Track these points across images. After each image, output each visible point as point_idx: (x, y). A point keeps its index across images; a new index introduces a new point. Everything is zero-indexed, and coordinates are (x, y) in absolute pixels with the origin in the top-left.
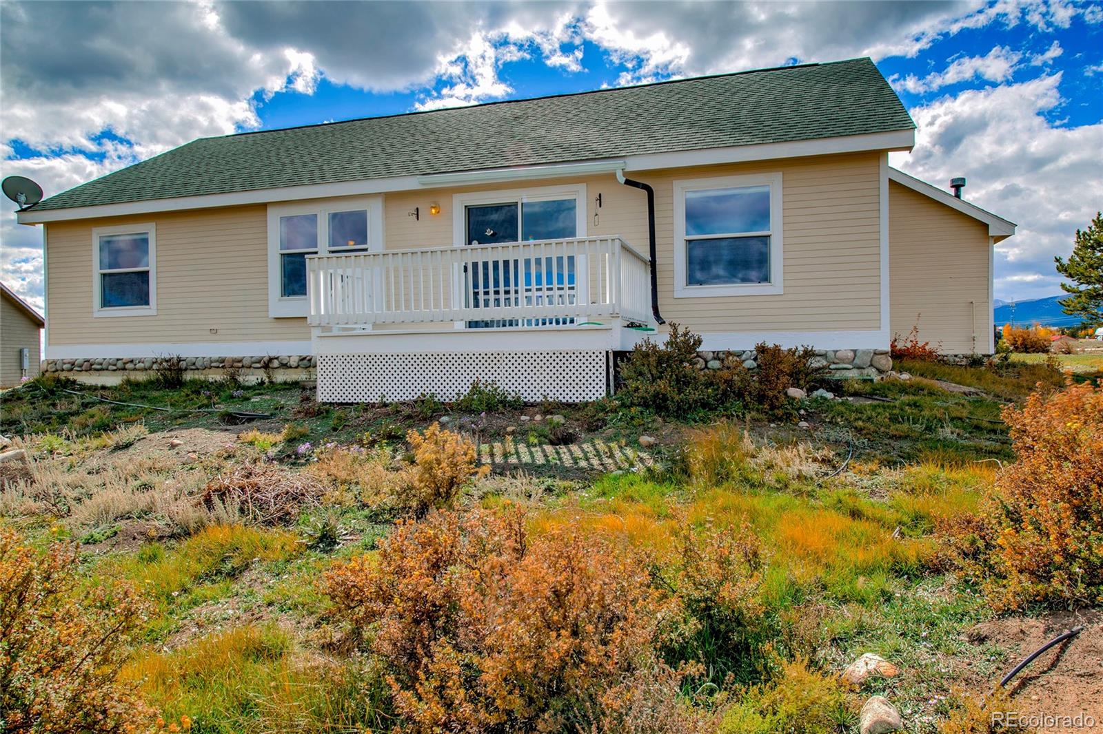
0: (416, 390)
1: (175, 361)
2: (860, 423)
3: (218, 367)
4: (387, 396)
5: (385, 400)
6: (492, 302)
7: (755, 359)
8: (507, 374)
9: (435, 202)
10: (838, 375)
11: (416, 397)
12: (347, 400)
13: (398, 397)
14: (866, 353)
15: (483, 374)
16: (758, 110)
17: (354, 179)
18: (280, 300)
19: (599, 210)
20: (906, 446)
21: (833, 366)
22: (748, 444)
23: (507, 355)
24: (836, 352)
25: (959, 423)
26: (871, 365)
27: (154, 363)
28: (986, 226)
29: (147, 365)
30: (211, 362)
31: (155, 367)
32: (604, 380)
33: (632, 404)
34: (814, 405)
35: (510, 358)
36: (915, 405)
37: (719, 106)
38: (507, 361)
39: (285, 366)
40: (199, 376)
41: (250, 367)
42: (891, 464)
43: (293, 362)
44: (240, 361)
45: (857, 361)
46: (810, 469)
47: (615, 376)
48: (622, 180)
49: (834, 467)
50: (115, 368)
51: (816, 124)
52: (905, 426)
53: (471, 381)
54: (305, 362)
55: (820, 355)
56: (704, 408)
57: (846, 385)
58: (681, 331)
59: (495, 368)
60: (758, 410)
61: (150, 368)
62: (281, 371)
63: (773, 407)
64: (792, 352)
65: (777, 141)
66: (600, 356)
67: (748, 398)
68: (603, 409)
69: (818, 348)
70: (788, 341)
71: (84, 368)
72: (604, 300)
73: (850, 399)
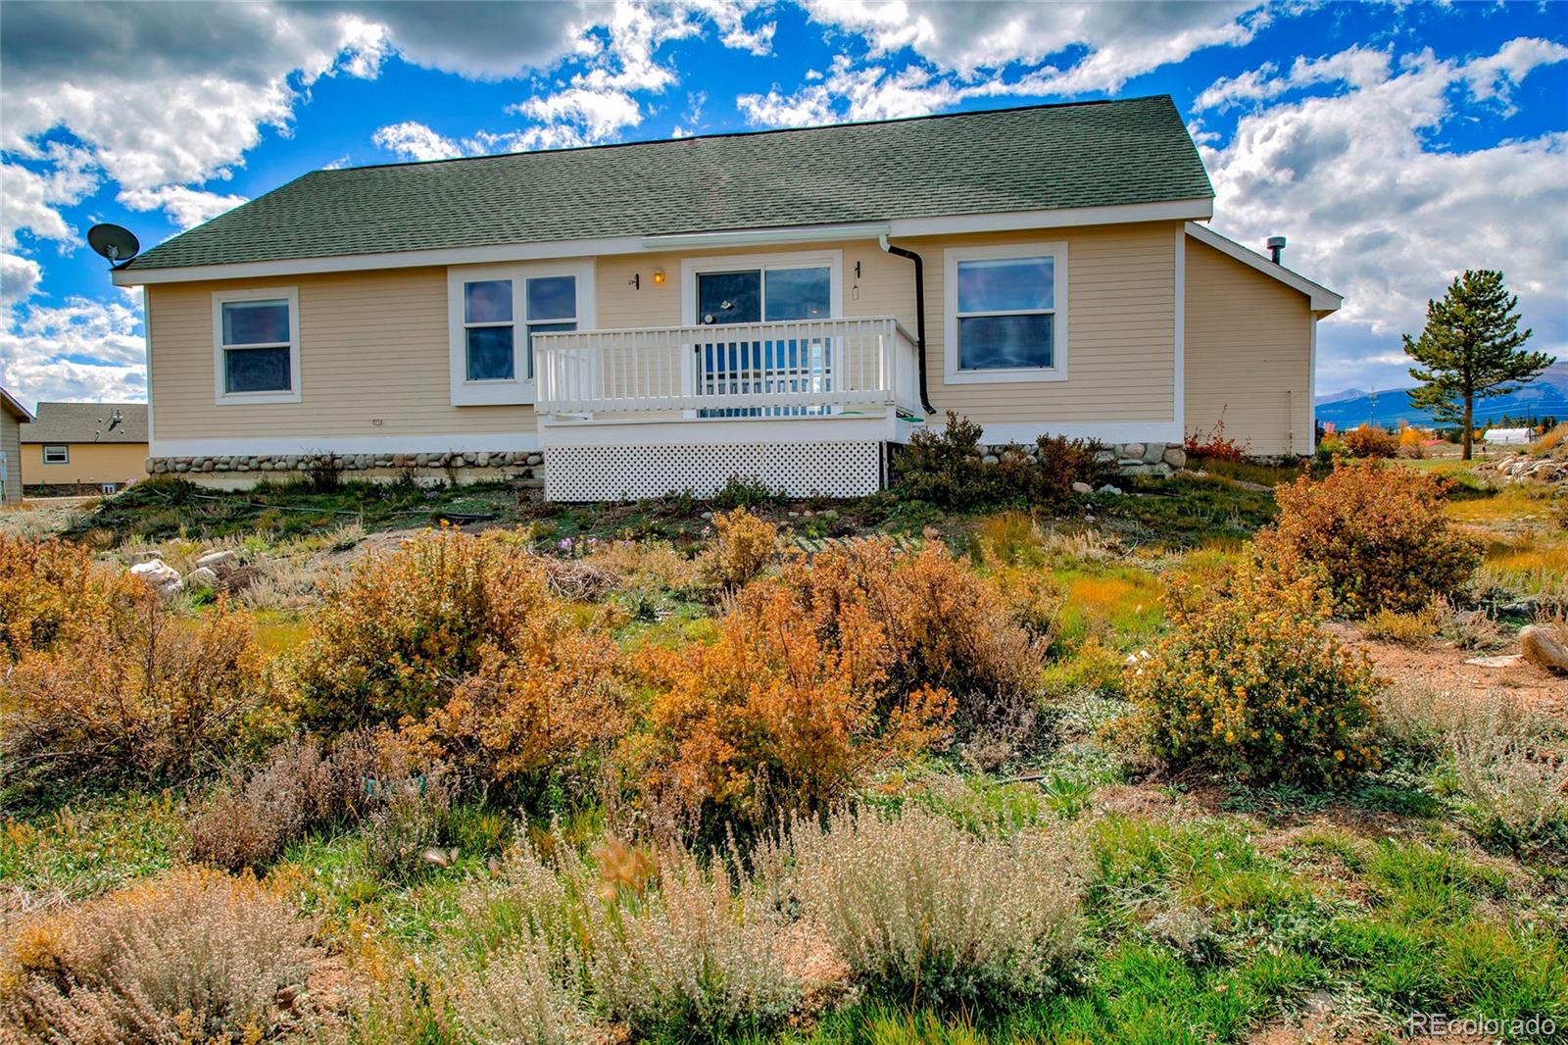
0: (663, 487)
1: (328, 459)
2: (1148, 515)
3: (385, 466)
4: (629, 494)
5: (626, 498)
6: (751, 387)
7: (1036, 454)
8: (768, 468)
9: (660, 269)
10: (1127, 472)
11: (663, 494)
12: (581, 499)
13: (642, 494)
14: (1157, 446)
15: (741, 468)
16: (1040, 164)
17: (559, 238)
18: (464, 384)
19: (859, 282)
20: (1192, 536)
21: (1121, 462)
22: (1036, 530)
23: (768, 446)
24: (1125, 446)
25: (1249, 516)
26: (1163, 461)
27: (299, 461)
28: (1308, 298)
29: (291, 464)
30: (376, 460)
31: (302, 466)
32: (877, 474)
33: (911, 498)
34: (1102, 499)
35: (771, 450)
36: (1205, 499)
37: (992, 156)
38: (768, 453)
39: (471, 464)
40: (358, 477)
41: (426, 466)
42: (1175, 549)
43: (482, 461)
44: (412, 459)
45: (1148, 456)
46: (1098, 553)
47: (889, 471)
48: (886, 247)
49: (1121, 554)
50: (246, 468)
51: (1106, 186)
52: (1193, 519)
53: (727, 476)
54: (497, 459)
55: (1107, 450)
56: (987, 502)
57: (1135, 480)
58: (959, 420)
59: (755, 461)
60: (1042, 503)
61: (295, 468)
62: (466, 471)
63: (1058, 500)
64: (1077, 443)
65: (1063, 206)
66: (873, 448)
67: (1032, 492)
68: (880, 504)
69: (1106, 441)
70: (1075, 432)
71: (204, 468)
72: (878, 386)
73: (1139, 495)
